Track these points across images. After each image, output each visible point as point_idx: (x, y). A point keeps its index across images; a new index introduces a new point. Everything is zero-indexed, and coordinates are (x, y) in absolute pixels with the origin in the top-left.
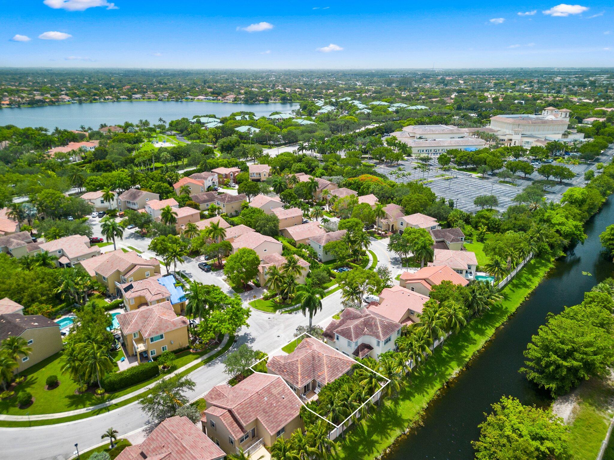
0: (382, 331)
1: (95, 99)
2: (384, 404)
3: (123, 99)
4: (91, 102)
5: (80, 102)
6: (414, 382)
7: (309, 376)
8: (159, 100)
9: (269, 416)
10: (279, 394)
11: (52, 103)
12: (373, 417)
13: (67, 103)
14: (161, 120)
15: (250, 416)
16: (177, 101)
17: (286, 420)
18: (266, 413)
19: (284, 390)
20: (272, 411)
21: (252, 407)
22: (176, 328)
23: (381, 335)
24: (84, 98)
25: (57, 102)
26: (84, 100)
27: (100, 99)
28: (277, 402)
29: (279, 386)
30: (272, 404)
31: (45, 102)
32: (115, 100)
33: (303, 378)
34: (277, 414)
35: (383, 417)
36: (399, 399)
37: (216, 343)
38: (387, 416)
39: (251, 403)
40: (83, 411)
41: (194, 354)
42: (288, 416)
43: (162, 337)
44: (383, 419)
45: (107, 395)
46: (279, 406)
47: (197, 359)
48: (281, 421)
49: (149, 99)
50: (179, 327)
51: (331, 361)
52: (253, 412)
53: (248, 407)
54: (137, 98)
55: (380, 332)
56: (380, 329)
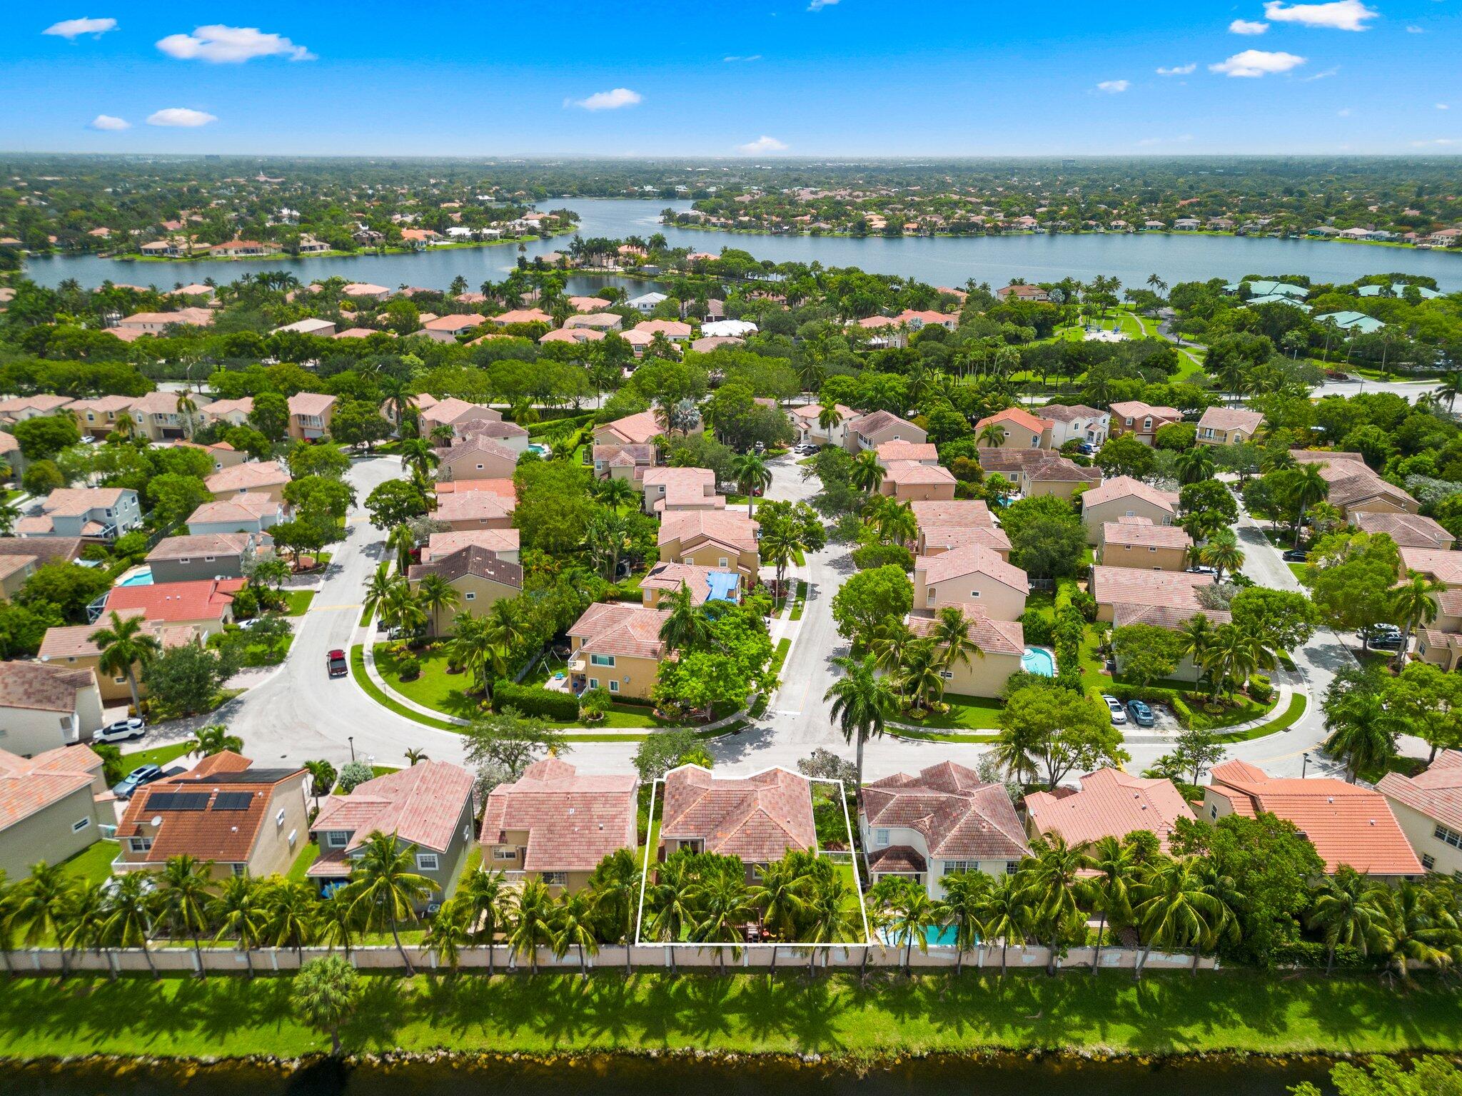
0: (956, 838)
1: (1087, 227)
2: (825, 982)
3: (1152, 227)
4: (1076, 232)
5: (1054, 232)
6: (955, 994)
7: (698, 828)
8: (1239, 234)
9: (549, 840)
10: (600, 817)
11: (996, 231)
12: (775, 986)
13: (1026, 232)
14: (1154, 279)
15: (522, 820)
16: (1285, 238)
17: (570, 864)
18: (551, 831)
19: (614, 817)
20: (561, 836)
21: (538, 810)
22: (636, 656)
23: (942, 845)
24: (1064, 223)
25: (1006, 228)
26: (1064, 228)
27: (1097, 226)
28: (583, 828)
29: (615, 806)
30: (573, 825)
31: (983, 227)
32: (1132, 229)
33: (685, 823)
34: (565, 844)
35: (795, 1001)
36: (873, 996)
37: (705, 718)
38: (807, 1004)
39: (543, 802)
40: (445, 717)
41: (653, 718)
42: (580, 859)
43: (611, 662)
44: (790, 1004)
45: (490, 712)
46: (582, 836)
47: (648, 727)
48: (560, 859)
49: (1215, 229)
50: (642, 656)
51: (762, 824)
52: (533, 817)
53: (531, 806)
54: (1183, 228)
55: (948, 839)
56: (955, 831)
